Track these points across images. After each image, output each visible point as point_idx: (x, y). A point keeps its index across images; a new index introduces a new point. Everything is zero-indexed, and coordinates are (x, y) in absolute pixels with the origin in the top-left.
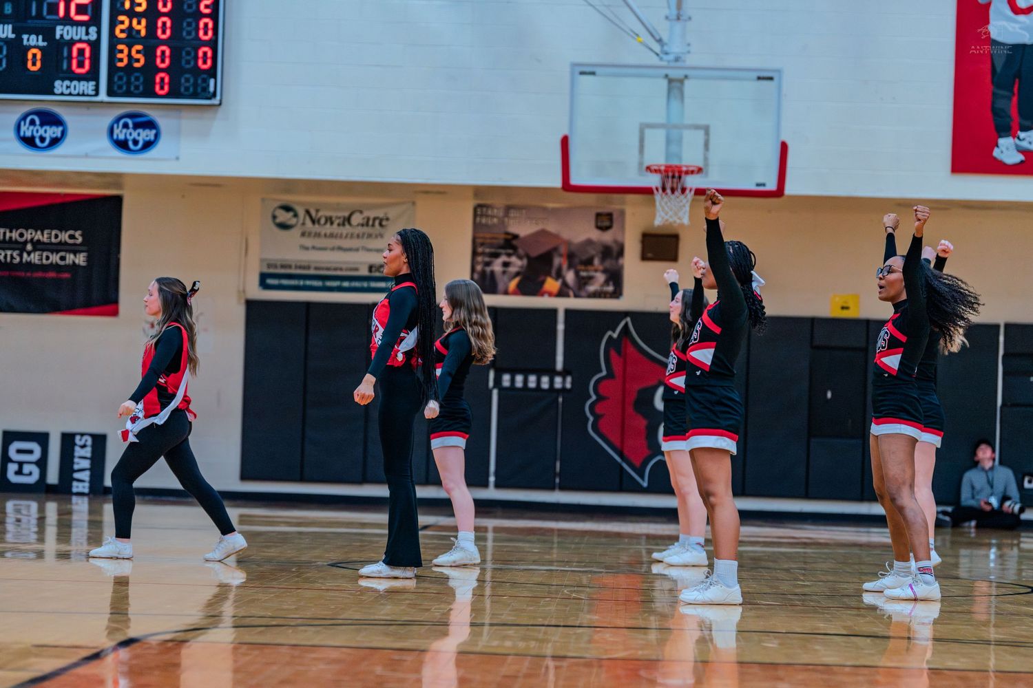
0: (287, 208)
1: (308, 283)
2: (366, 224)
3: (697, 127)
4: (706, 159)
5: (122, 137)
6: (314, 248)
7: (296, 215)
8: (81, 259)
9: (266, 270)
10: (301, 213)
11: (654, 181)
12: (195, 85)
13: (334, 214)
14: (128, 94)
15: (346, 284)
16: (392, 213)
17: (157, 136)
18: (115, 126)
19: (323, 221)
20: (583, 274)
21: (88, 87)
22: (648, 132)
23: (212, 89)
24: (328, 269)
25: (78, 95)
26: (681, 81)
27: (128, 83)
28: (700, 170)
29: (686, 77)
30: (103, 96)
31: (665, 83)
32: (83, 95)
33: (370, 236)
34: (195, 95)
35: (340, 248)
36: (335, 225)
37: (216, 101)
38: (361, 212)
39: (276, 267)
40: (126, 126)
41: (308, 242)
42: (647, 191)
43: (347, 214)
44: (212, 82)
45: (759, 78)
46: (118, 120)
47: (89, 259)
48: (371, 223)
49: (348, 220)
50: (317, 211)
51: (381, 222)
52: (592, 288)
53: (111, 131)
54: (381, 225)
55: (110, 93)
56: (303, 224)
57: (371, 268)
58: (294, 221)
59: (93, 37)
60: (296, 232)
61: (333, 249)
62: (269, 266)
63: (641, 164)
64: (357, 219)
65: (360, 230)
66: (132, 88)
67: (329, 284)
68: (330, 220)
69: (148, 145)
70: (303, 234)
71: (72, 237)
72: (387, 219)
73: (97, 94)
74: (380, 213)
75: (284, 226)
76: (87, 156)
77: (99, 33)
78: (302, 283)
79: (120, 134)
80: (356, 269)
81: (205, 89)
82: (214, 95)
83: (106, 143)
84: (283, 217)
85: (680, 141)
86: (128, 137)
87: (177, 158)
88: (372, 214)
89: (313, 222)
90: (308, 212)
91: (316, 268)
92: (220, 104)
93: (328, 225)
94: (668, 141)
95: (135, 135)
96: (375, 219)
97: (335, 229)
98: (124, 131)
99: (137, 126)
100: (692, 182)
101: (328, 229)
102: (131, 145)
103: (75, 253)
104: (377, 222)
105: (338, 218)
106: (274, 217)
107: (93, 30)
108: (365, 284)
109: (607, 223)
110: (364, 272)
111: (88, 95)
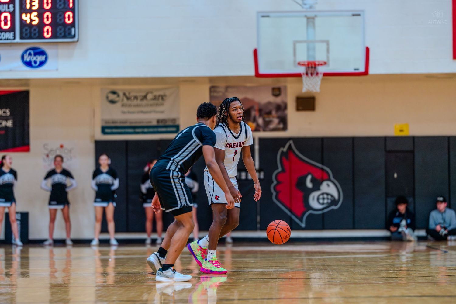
0: (114, 93)
1: (126, 130)
2: (155, 98)
3: (322, 41)
4: (328, 57)
5: (28, 60)
6: (129, 112)
7: (118, 96)
8: (9, 124)
9: (104, 125)
10: (121, 94)
11: (302, 70)
12: (65, 32)
13: (138, 94)
14: (30, 38)
15: (146, 130)
16: (167, 93)
17: (46, 59)
18: (25, 55)
19: (132, 98)
20: (267, 119)
21: (10, 35)
22: (298, 46)
23: (73, 33)
24: (136, 122)
25: (5, 39)
26: (313, 18)
27: (30, 32)
28: (325, 63)
29: (316, 16)
30: (18, 40)
31: (305, 20)
32: (8, 39)
33: (157, 105)
34: (65, 37)
35: (142, 112)
36: (139, 100)
37: (75, 39)
38: (152, 92)
39: (109, 122)
40: (30, 54)
41: (125, 109)
42: (299, 75)
43: (144, 94)
44: (73, 30)
45: (353, 15)
46: (26, 51)
47: (14, 123)
48: (157, 98)
49: (145, 97)
50: (129, 93)
51: (162, 97)
52: (272, 126)
53: (23, 57)
54: (162, 99)
55: (22, 37)
56: (123, 100)
57: (158, 121)
58: (117, 99)
59: (11, 9)
60: (118, 105)
61: (138, 112)
62: (106, 122)
63: (295, 61)
64: (150, 96)
65: (152, 102)
66: (33, 35)
67: (137, 130)
68: (136, 98)
69: (42, 63)
70: (123, 105)
71: (4, 112)
72: (165, 96)
73: (14, 39)
74: (161, 93)
75: (112, 102)
76: (11, 70)
77: (14, 7)
78: (123, 130)
79: (27, 58)
80: (150, 122)
81: (70, 33)
82: (74, 36)
83: (20, 63)
84: (112, 97)
85: (314, 49)
86: (31, 59)
87: (57, 70)
88: (157, 93)
89: (128, 98)
90: (124, 94)
91: (131, 123)
92: (78, 41)
93: (135, 100)
94: (308, 49)
95: (35, 58)
96: (159, 96)
97: (139, 102)
98: (29, 57)
99: (35, 54)
100: (321, 70)
101: (135, 102)
102: (33, 64)
103: (7, 120)
104: (160, 98)
105: (140, 96)
106: (107, 98)
107: (11, 6)
108: (155, 130)
109: (277, 93)
110: (154, 123)
111: (10, 39)
